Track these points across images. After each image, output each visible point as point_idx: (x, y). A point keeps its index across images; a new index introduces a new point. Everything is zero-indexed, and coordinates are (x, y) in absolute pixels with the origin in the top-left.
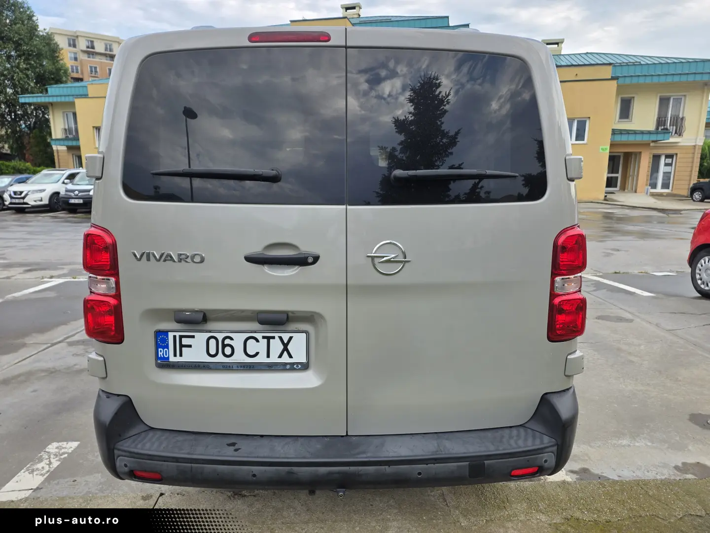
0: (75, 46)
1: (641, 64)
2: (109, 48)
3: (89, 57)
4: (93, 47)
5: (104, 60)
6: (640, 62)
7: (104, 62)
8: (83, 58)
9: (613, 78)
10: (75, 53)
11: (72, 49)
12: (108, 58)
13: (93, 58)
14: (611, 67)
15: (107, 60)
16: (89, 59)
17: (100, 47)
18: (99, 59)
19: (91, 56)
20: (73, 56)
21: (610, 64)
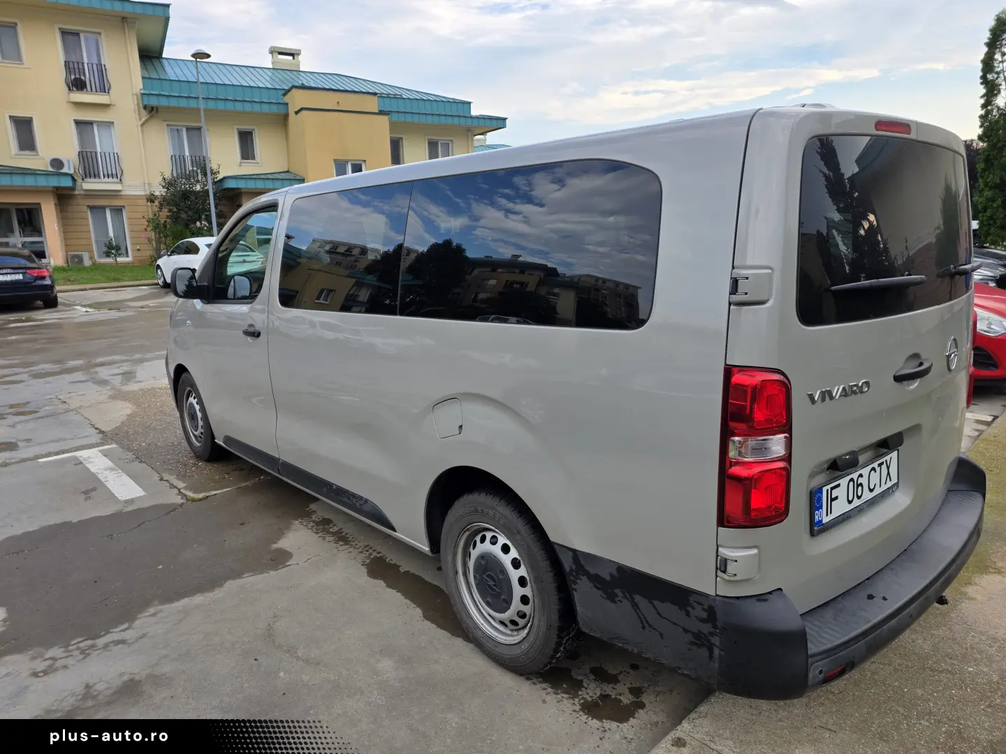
1: (404, 98)
6: (401, 95)
9: (381, 113)
14: (375, 98)
21: (375, 94)
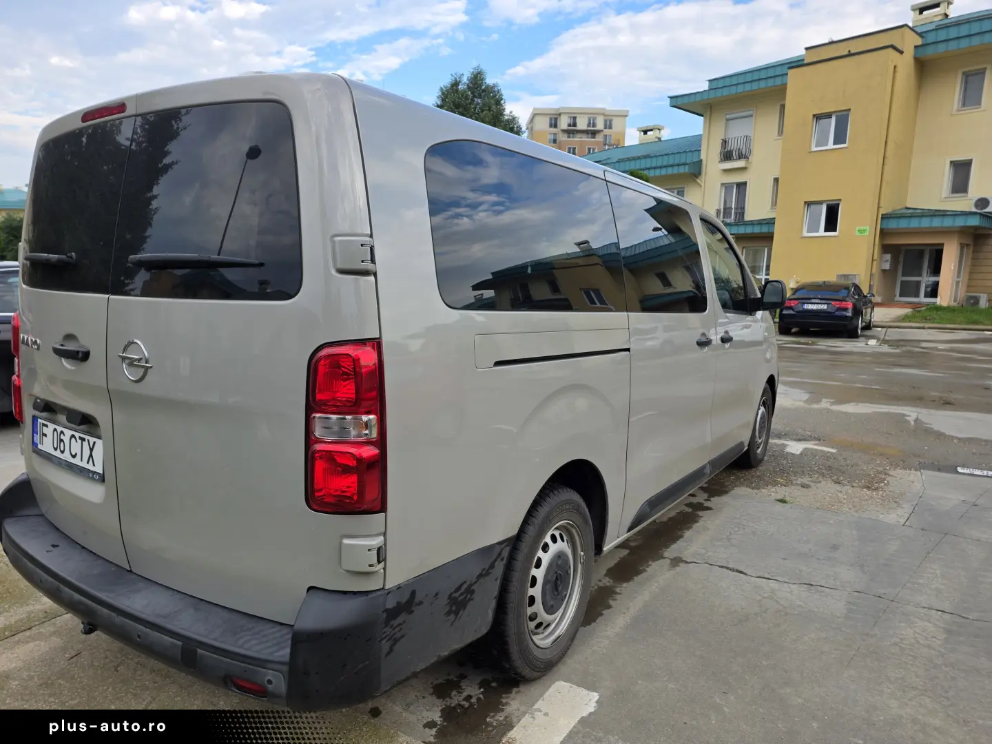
0: (556, 126)
2: (592, 123)
3: (569, 137)
4: (575, 125)
5: (585, 138)
7: (585, 141)
8: (562, 139)
10: (555, 134)
11: (553, 130)
12: (590, 135)
13: (573, 137)
15: (588, 138)
16: (569, 139)
17: (582, 124)
18: (580, 138)
19: (571, 135)
20: (552, 137)
